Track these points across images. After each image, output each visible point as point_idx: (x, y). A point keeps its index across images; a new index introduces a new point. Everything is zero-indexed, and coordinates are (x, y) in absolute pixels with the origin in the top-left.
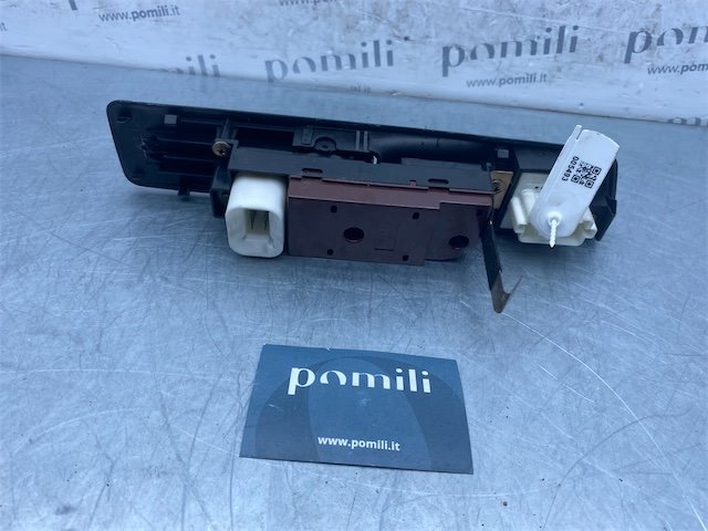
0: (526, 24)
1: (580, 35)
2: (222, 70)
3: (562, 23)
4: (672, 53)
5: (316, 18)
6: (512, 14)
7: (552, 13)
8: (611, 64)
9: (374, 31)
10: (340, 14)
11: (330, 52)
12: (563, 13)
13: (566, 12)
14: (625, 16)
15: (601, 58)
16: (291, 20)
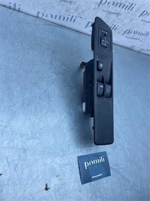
0: (109, 22)
1: (118, 28)
2: (21, 10)
3: (116, 24)
4: (131, 35)
5: (59, 5)
6: (107, 19)
7: (115, 22)
8: (120, 34)
9: (74, 13)
10: (66, 6)
11: (59, 15)
12: (117, 22)
13: (118, 22)
14: (128, 26)
15: (119, 33)
16: (51, 3)
